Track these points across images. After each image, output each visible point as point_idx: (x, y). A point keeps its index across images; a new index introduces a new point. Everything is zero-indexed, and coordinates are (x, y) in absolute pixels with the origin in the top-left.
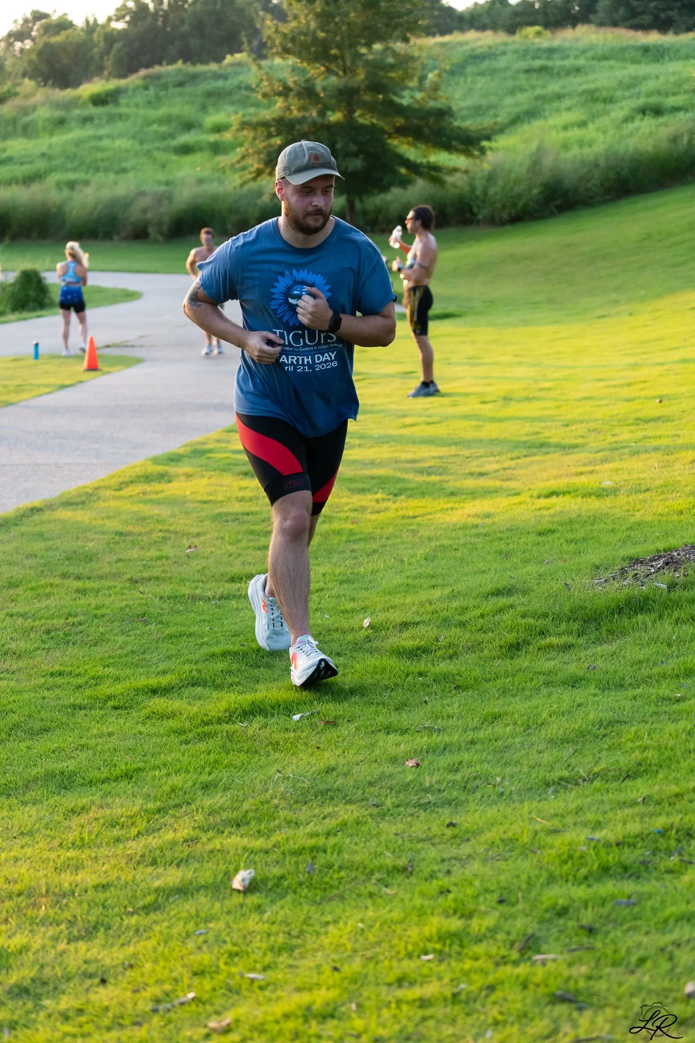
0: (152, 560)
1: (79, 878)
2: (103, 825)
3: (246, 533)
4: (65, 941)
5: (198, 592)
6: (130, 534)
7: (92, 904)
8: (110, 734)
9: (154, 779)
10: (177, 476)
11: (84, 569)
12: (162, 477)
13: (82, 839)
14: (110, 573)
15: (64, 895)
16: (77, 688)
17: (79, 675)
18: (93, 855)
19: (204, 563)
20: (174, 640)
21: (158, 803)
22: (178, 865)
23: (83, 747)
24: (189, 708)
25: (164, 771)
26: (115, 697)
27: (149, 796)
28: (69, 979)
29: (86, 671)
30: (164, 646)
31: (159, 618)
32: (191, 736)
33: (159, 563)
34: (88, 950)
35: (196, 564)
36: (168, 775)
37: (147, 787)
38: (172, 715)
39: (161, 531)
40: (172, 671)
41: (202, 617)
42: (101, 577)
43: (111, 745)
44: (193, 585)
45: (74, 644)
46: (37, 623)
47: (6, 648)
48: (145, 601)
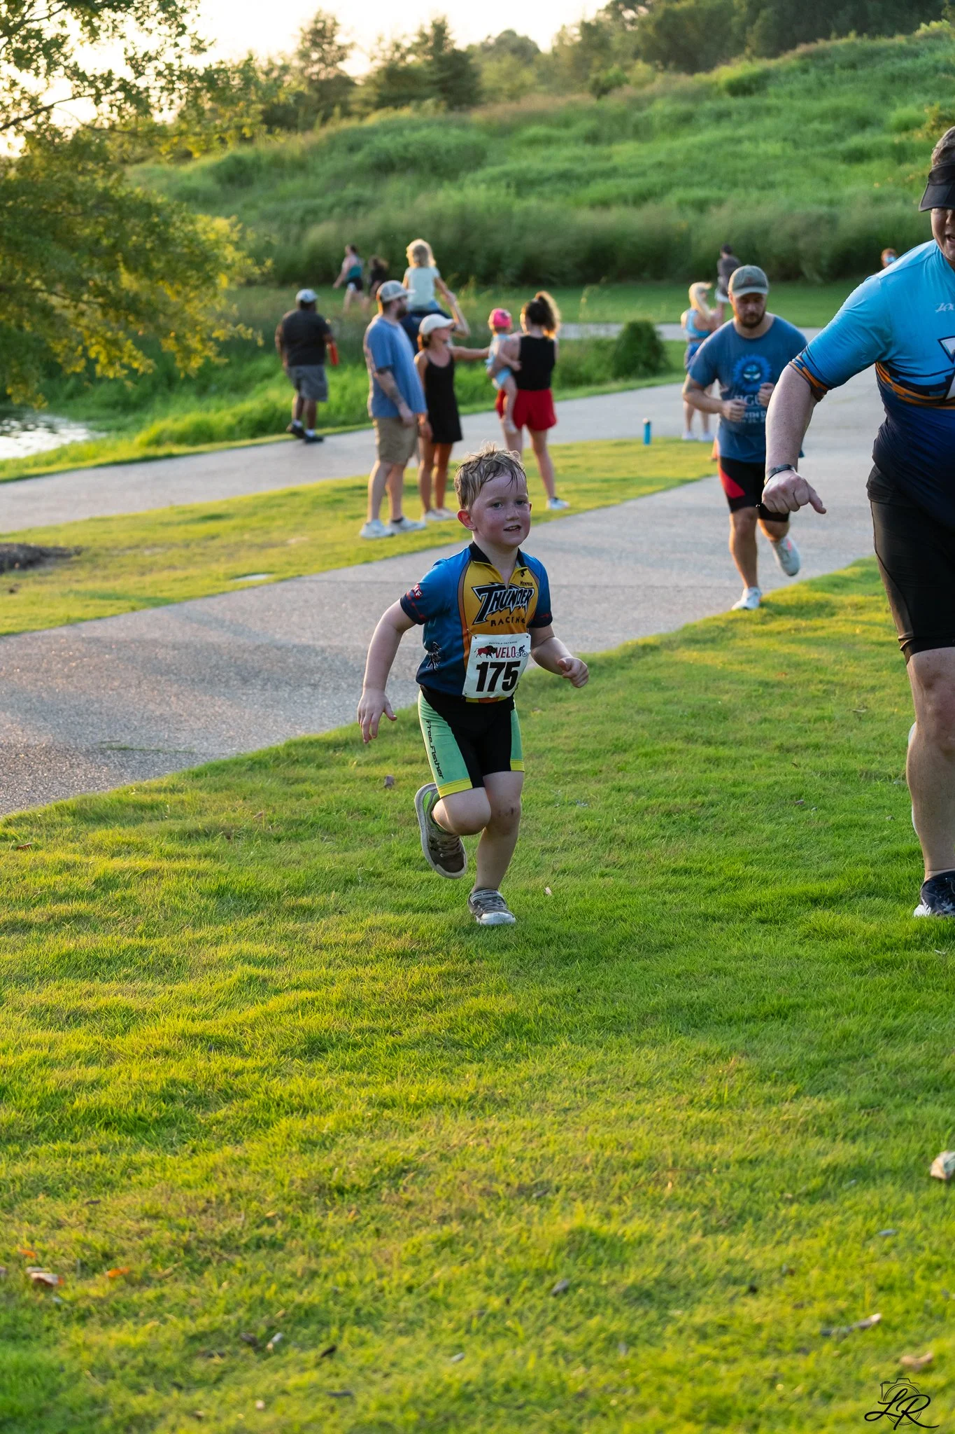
0: (809, 721)
1: (717, 1148)
2: (748, 1079)
4: (700, 1233)
5: (873, 767)
6: (779, 684)
7: (736, 1185)
8: (756, 957)
9: (817, 1019)
10: (843, 607)
11: (716, 731)
12: (822, 609)
13: (720, 1097)
14: (752, 737)
15: (698, 1171)
16: (710, 892)
17: (711, 874)
18: (736, 1118)
19: (882, 727)
20: (841, 831)
21: (824, 1054)
22: (854, 1140)
23: (719, 972)
24: (865, 926)
25: (831, 1010)
26: (761, 906)
27: (812, 1043)
28: (706, 1285)
29: (721, 869)
30: (828, 839)
31: (821, 802)
32: (867, 964)
33: (817, 725)
34: (731, 1247)
35: (870, 729)
36: (837, 1016)
37: (807, 1030)
38: (841, 934)
39: (821, 682)
40: (840, 874)
41: (881, 802)
42: (740, 743)
43: (757, 971)
44: (867, 758)
45: (704, 832)
46: (654, 801)
47: (612, 833)
48: (800, 777)
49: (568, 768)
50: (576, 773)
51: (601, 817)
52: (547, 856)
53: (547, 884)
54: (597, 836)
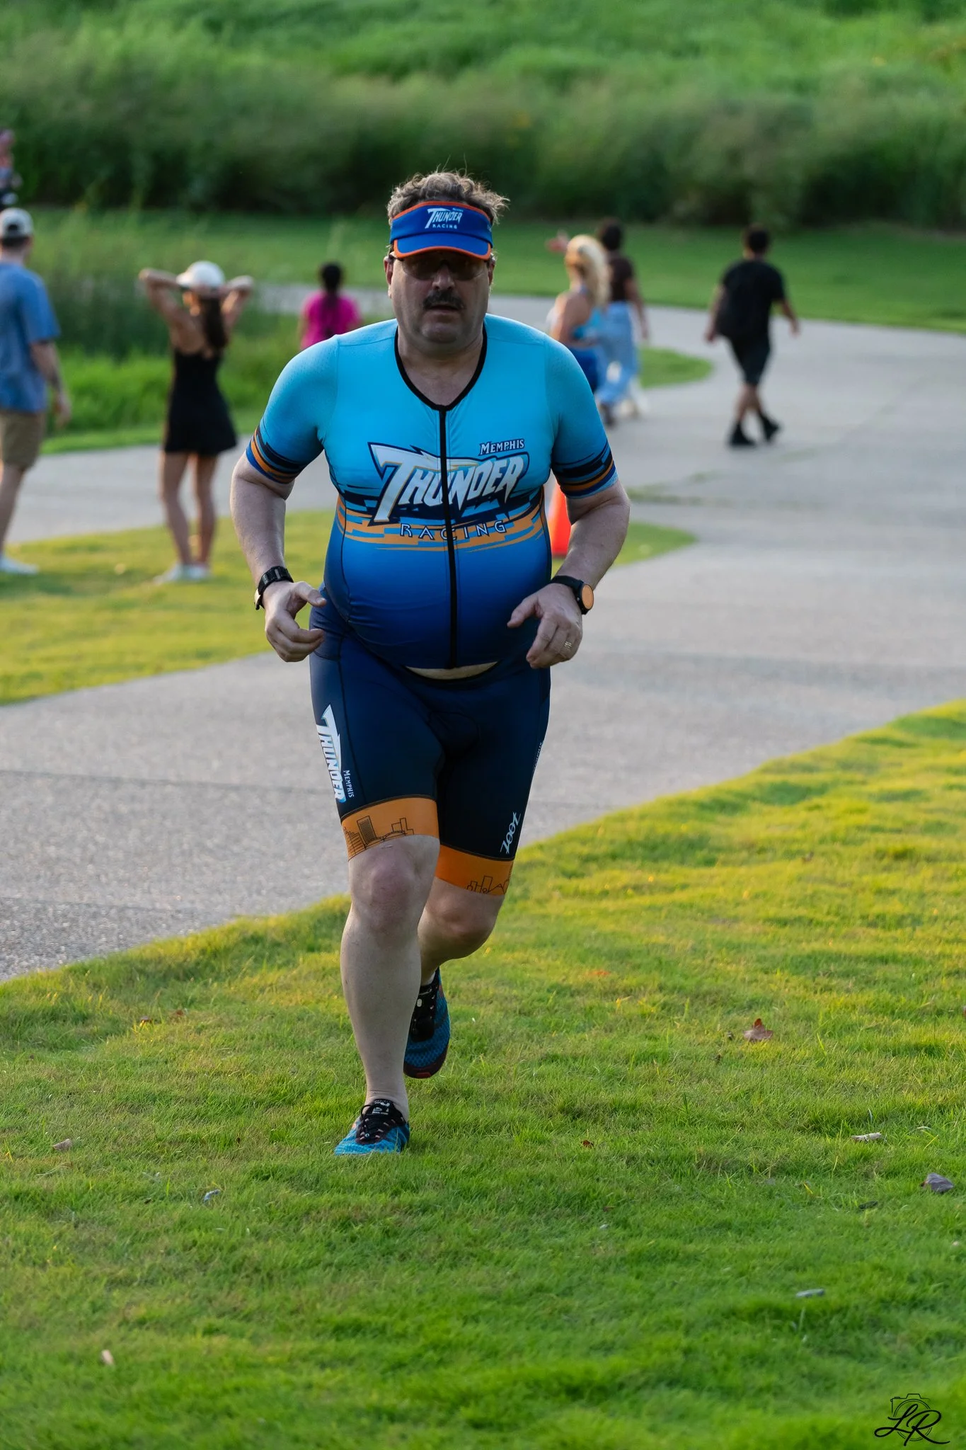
0: (627, 1061)
3: (867, 1010)
5: (724, 1149)
6: (585, 991)
10: (730, 849)
12: (691, 850)
16: (394, 1369)
17: (402, 1336)
19: (752, 1077)
20: (645, 1267)
26: (478, 1397)
29: (420, 1328)
30: (617, 1279)
31: (620, 1213)
33: (642, 1070)
35: (732, 1080)
39: (661, 988)
40: (627, 1346)
41: (726, 1215)
44: (716, 1133)
45: (403, 1257)
46: (325, 1198)
47: (238, 1255)
48: (589, 1164)
49: (180, 1131)
50: (195, 1140)
51: (225, 1223)
52: (116, 1293)
53: (107, 1345)
54: (211, 1259)
